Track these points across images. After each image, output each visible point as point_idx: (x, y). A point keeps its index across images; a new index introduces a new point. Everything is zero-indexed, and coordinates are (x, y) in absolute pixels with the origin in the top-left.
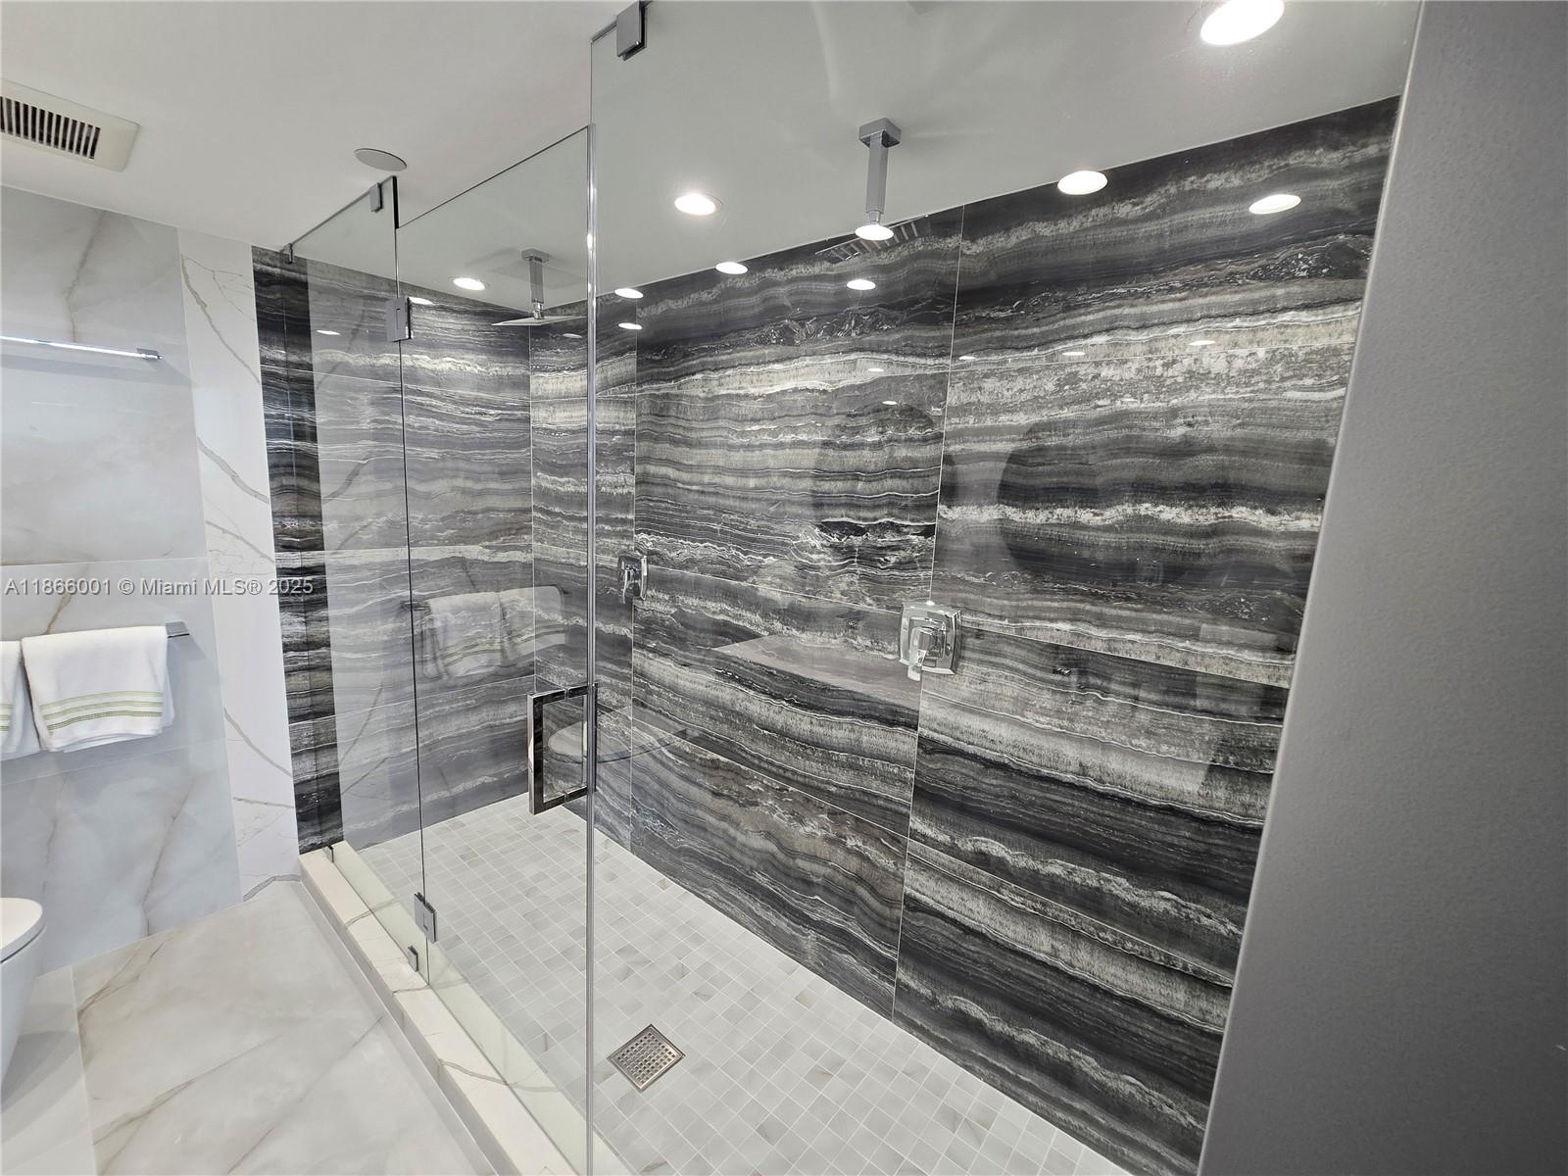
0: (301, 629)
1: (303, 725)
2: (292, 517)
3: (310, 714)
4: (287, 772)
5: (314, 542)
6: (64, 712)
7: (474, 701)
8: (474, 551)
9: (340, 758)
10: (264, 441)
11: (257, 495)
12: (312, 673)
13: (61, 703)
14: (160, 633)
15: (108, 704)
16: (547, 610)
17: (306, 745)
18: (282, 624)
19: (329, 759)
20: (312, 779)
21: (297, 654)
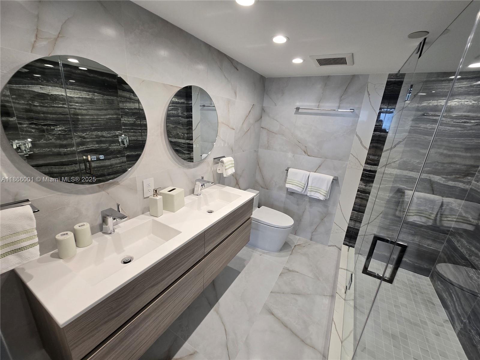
0: (364, 187)
1: (355, 213)
2: (373, 155)
3: (358, 210)
4: (347, 223)
5: (376, 163)
6: (311, 189)
7: (413, 232)
8: (436, 178)
9: (361, 226)
10: (373, 132)
11: (365, 148)
12: (362, 200)
13: (311, 187)
14: (331, 178)
15: (318, 190)
16: (466, 212)
17: (354, 218)
18: (359, 184)
19: (358, 225)
20: (352, 228)
21: (360, 193)
